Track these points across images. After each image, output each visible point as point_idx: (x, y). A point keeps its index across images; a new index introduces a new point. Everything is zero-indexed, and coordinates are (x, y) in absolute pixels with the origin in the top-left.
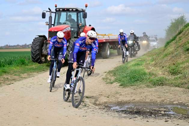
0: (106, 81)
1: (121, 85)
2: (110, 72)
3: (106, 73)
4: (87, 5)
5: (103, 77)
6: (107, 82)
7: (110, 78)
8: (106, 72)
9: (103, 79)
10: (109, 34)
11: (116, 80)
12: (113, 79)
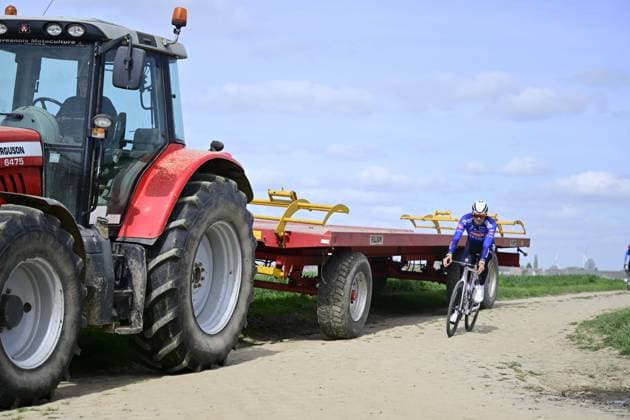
0: (578, 343)
1: (623, 353)
2: (586, 324)
3: (576, 326)
4: (184, 11)
5: (569, 333)
6: (583, 345)
7: (589, 336)
8: (575, 324)
9: (571, 337)
10: (437, 214)
11: (608, 342)
12: (598, 339)
